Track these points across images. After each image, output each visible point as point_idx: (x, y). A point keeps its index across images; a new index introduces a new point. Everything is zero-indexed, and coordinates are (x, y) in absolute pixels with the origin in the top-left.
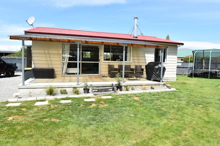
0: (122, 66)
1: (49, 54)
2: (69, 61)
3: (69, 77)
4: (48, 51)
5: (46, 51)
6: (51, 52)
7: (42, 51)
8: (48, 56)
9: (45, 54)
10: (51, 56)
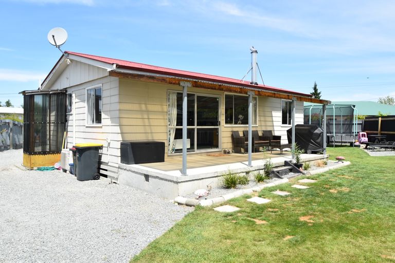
0: (247, 132)
1: (148, 112)
2: (177, 125)
3: (178, 157)
4: (146, 107)
5: (143, 107)
6: (151, 107)
7: (135, 107)
8: (146, 116)
9: (141, 111)
10: (150, 117)
